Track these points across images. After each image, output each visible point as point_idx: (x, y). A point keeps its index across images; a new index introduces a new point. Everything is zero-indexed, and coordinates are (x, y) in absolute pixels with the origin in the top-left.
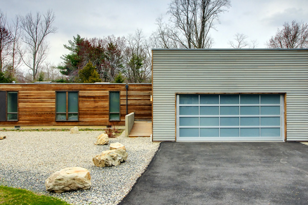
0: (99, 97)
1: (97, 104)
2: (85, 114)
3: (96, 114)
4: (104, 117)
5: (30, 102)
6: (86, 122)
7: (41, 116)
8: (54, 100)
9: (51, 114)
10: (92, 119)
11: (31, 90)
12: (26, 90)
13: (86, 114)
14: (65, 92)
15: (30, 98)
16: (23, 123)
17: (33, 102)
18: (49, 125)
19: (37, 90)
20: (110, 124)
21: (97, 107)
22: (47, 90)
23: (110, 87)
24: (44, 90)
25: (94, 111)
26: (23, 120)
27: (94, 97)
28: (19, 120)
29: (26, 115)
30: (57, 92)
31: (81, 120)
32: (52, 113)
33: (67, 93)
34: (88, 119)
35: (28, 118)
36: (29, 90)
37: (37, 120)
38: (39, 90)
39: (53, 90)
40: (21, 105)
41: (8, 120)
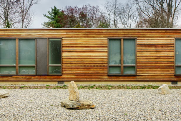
0: (163, 46)
1: (159, 55)
2: (144, 66)
3: (159, 67)
4: (168, 71)
5: (76, 52)
6: (145, 77)
7: (89, 69)
8: (106, 50)
9: (101, 66)
10: (153, 73)
11: (78, 37)
12: (72, 37)
13: (146, 67)
14: (119, 40)
15: (76, 47)
16: (68, 78)
17: (80, 52)
18: (100, 81)
19: (85, 37)
20: (175, 79)
21: (159, 58)
22: (97, 37)
23: (176, 33)
24: (94, 37)
25: (156, 63)
26: (67, 74)
27: (155, 46)
28: (62, 74)
29: (71, 68)
30: (110, 40)
31: (138, 74)
32: (104, 66)
33: (122, 40)
34: (148, 73)
35: (74, 71)
36: (75, 37)
37: (85, 74)
38: (88, 37)
39: (104, 37)
40: (65, 55)
41: (50, 74)
